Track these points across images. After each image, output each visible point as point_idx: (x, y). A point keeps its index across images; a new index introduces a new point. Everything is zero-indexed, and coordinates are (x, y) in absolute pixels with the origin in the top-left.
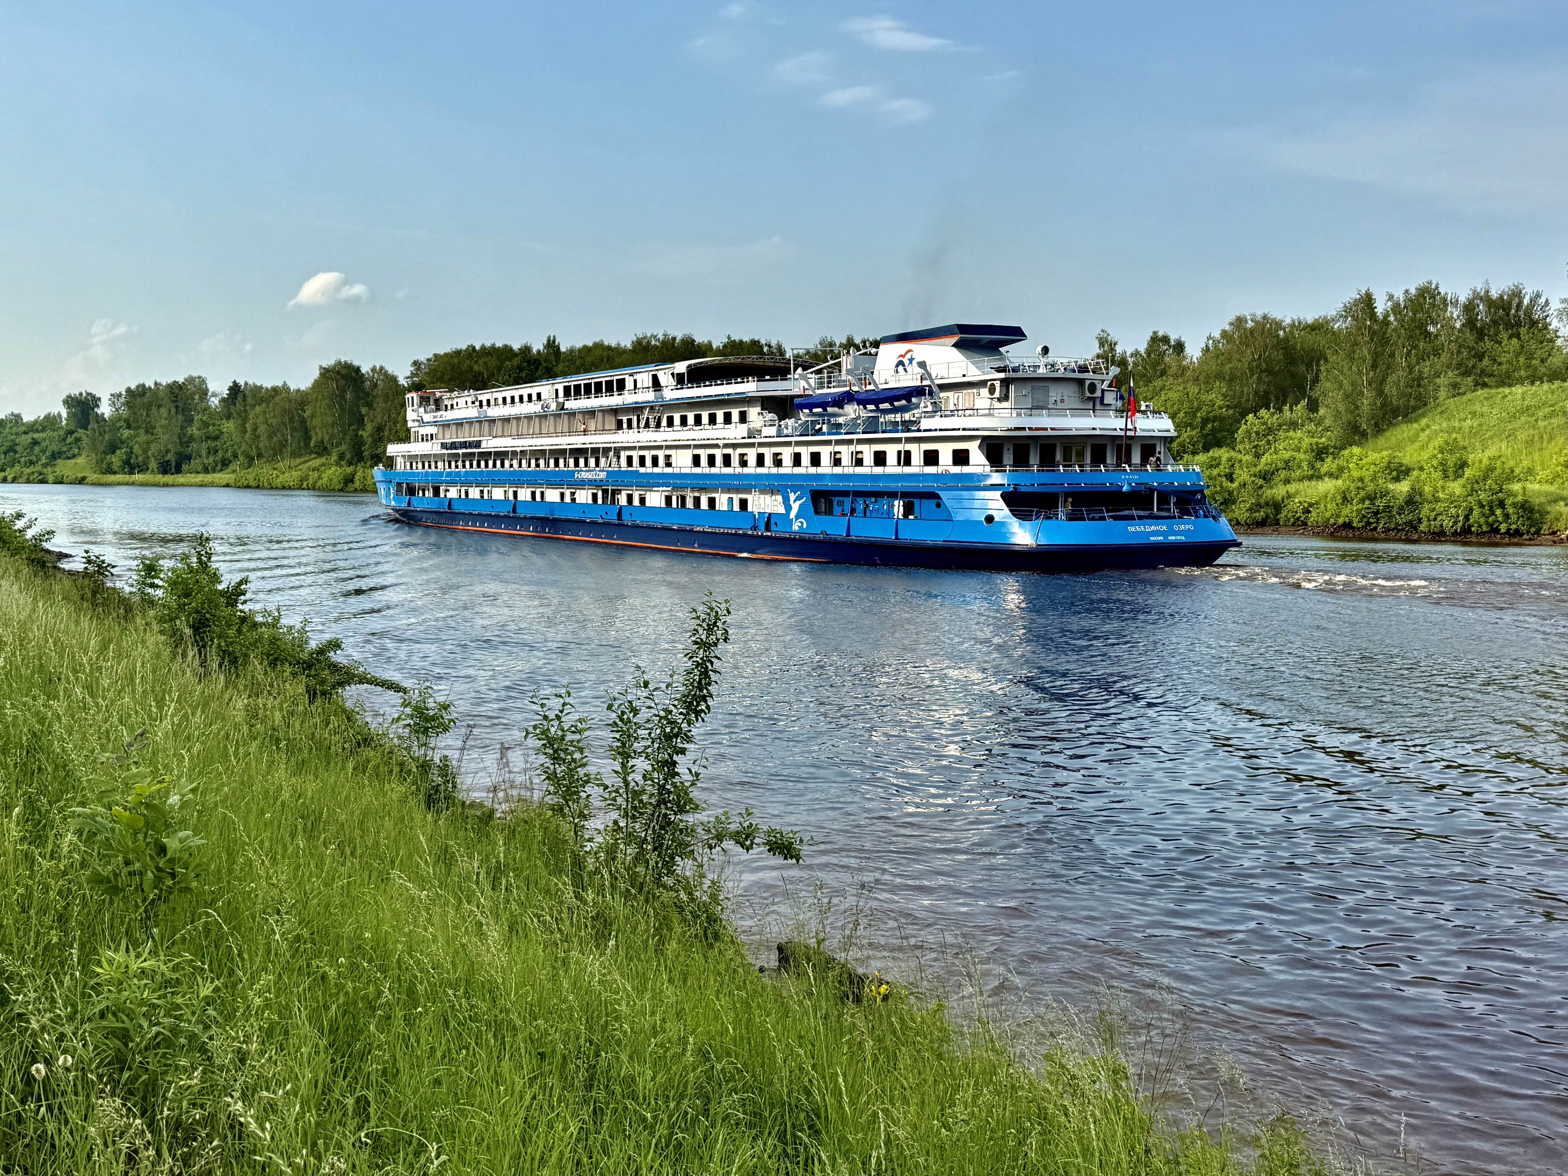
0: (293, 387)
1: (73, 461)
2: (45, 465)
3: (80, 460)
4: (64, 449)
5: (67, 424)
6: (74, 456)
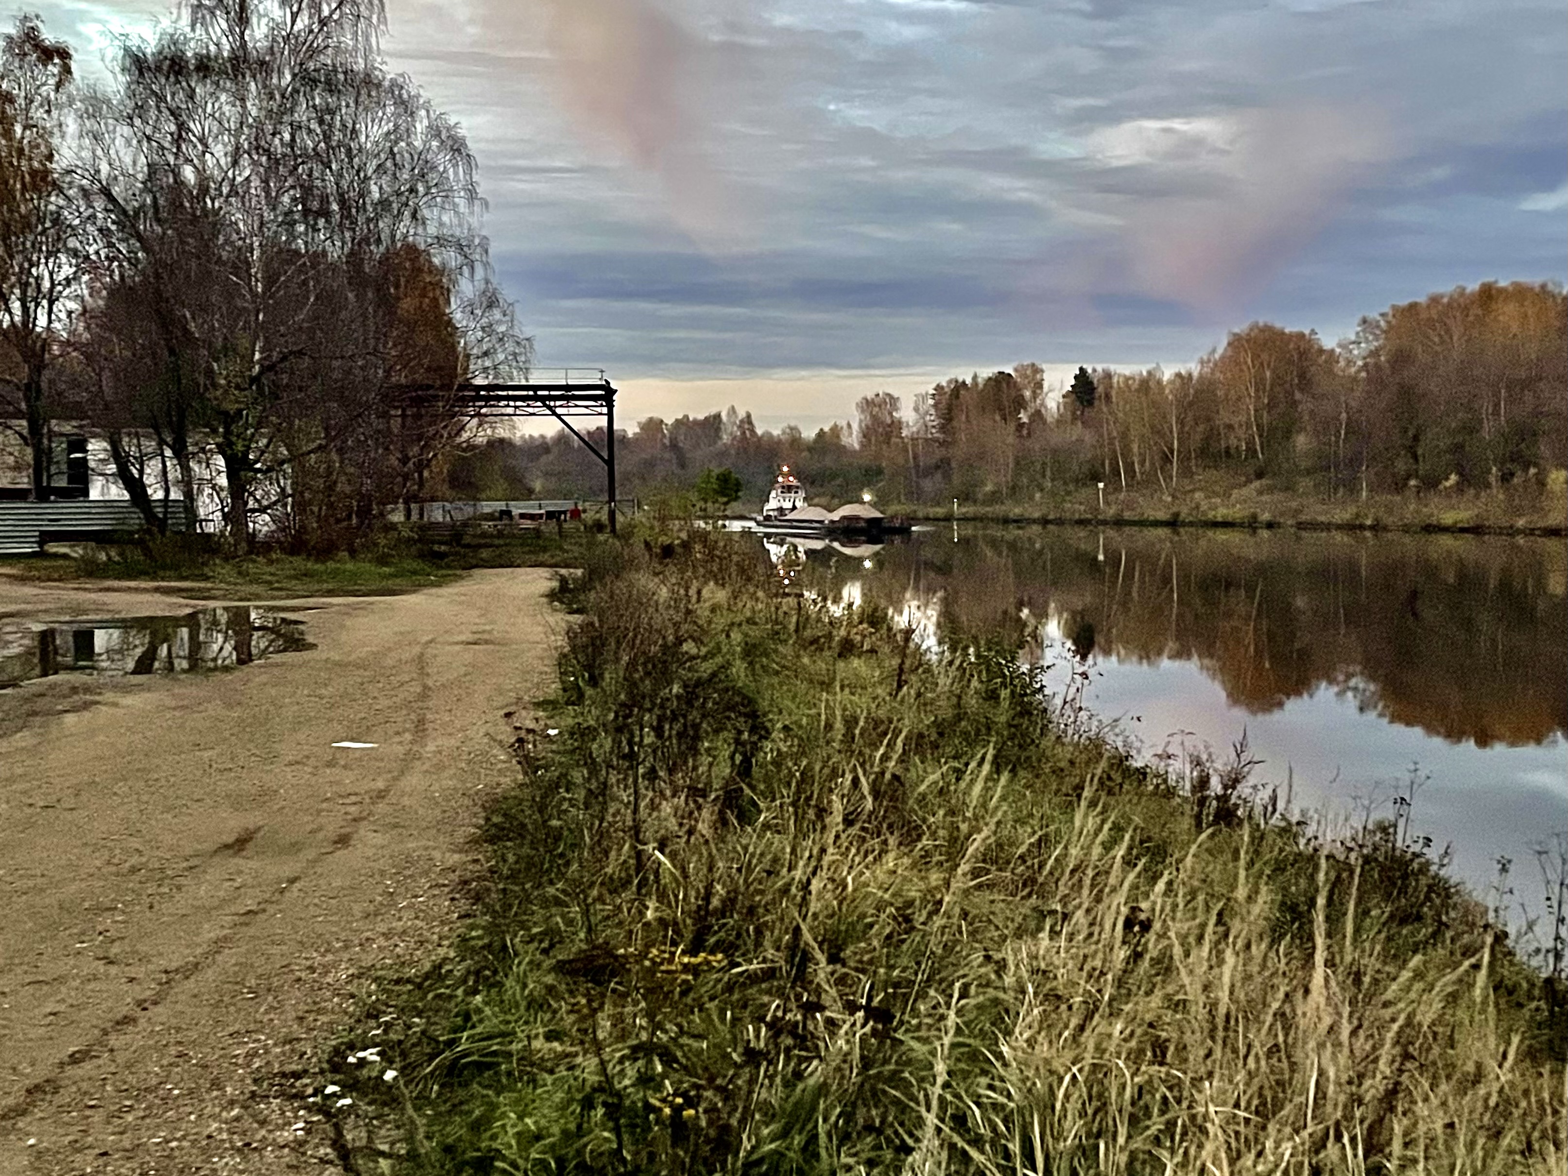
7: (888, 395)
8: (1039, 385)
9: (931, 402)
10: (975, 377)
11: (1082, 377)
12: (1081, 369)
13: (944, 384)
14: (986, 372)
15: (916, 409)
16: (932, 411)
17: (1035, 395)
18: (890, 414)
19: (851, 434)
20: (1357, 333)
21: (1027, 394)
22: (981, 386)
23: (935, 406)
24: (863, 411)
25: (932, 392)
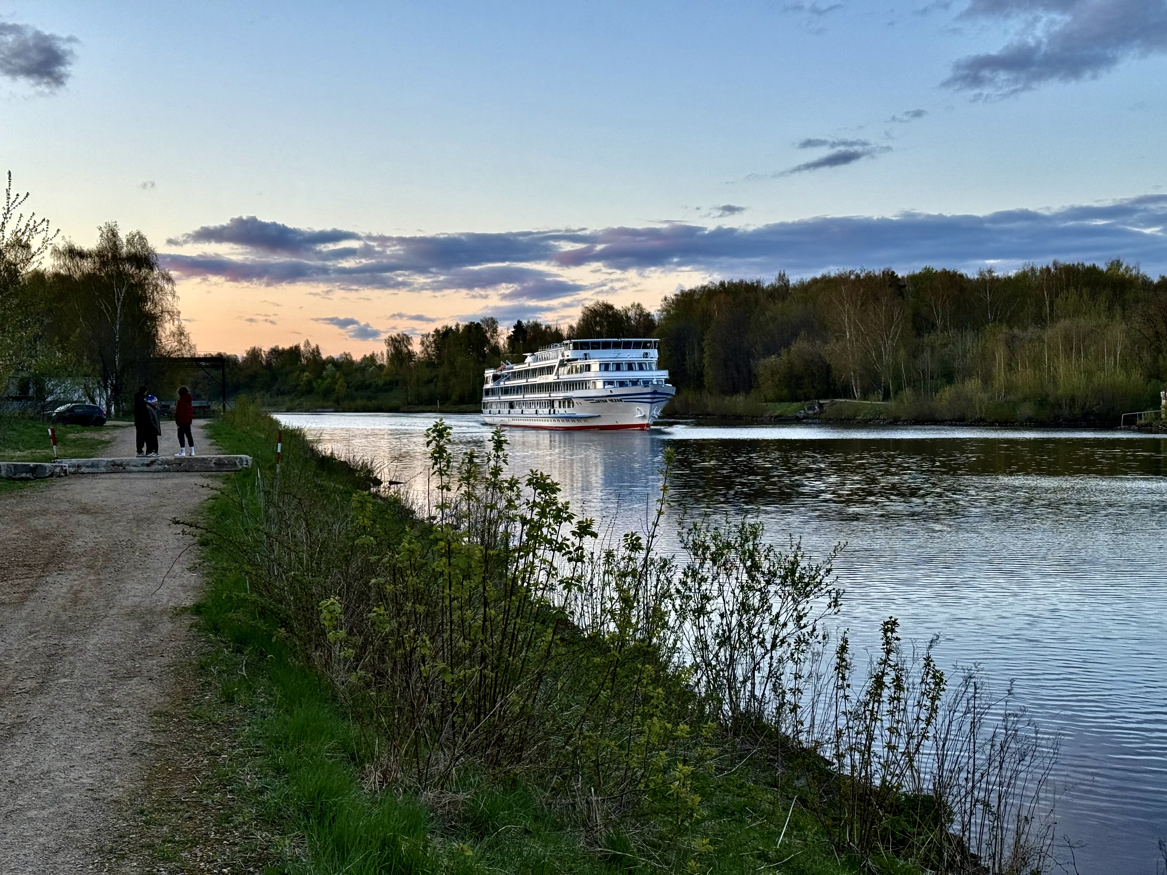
7: (405, 335)
8: (495, 331)
9: (431, 339)
10: (457, 325)
11: (519, 327)
12: (519, 321)
13: (440, 328)
14: (463, 322)
15: (422, 343)
16: (433, 345)
17: (492, 336)
18: (406, 347)
19: (383, 359)
21: (488, 335)
22: (461, 330)
23: (435, 341)
24: (389, 345)
25: (432, 333)
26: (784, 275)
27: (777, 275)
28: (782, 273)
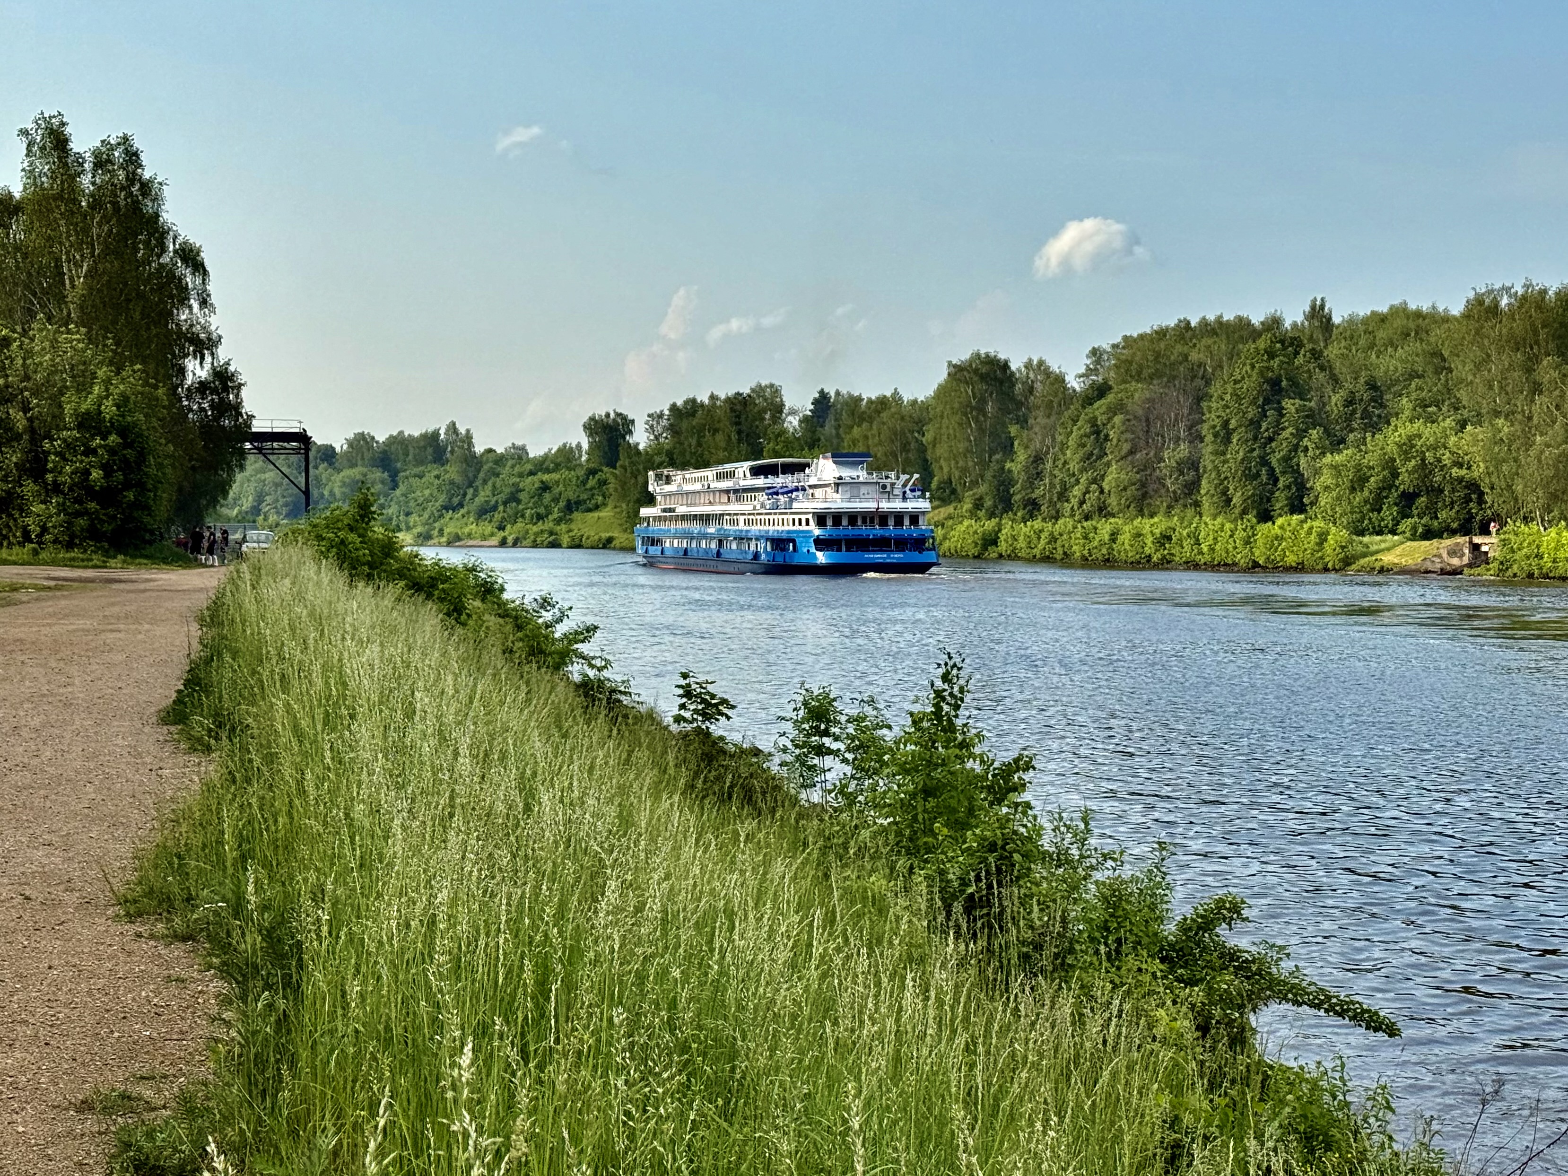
0: (907, 397)
1: (596, 514)
2: (558, 521)
3: (606, 513)
4: (584, 496)
5: (588, 460)
6: (597, 507)
7: (619, 415)
8: (778, 409)
11: (822, 402)
12: (822, 392)
14: (724, 392)
15: (651, 430)
16: (668, 430)
17: (774, 418)
18: (622, 436)
19: (581, 455)
20: (1087, 366)
21: (767, 416)
22: (719, 407)
24: (591, 432)
25: (667, 412)
26: (1322, 307)
27: (1308, 309)
28: (1318, 303)
